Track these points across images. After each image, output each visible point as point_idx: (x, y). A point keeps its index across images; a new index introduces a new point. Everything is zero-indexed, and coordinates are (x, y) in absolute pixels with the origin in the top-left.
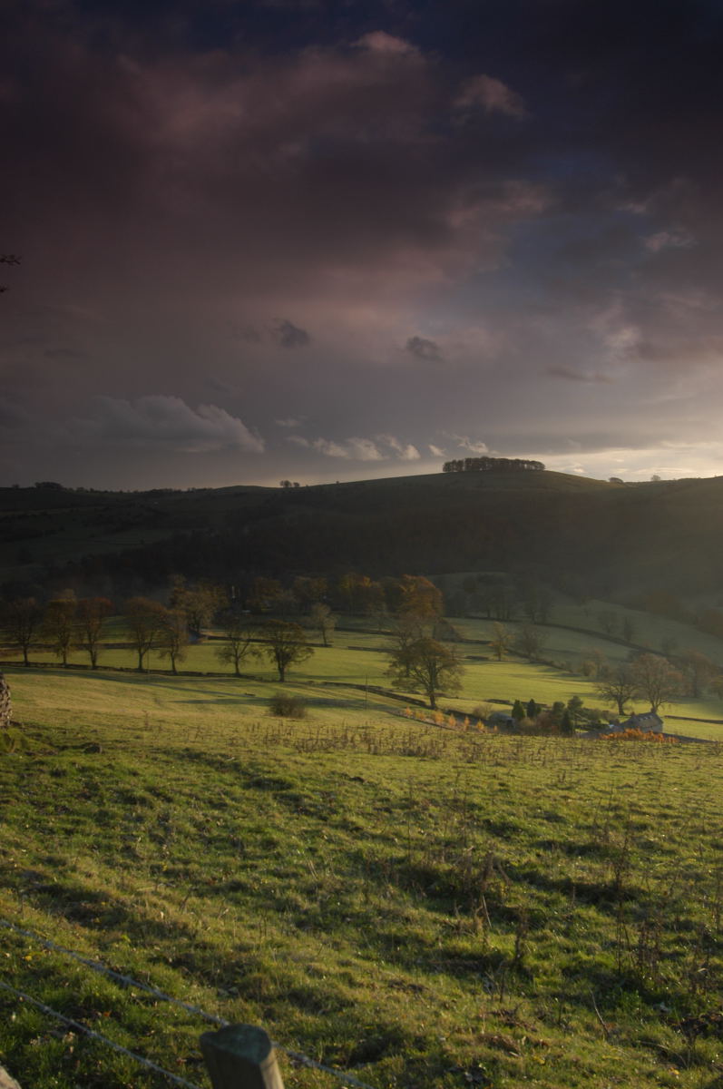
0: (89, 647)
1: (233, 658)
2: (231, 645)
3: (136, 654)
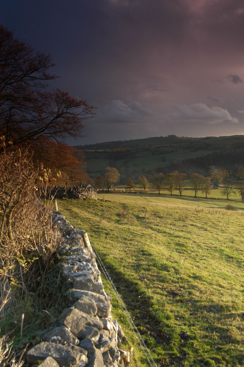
0: (179, 189)
1: (226, 194)
2: (226, 189)
3: (194, 192)
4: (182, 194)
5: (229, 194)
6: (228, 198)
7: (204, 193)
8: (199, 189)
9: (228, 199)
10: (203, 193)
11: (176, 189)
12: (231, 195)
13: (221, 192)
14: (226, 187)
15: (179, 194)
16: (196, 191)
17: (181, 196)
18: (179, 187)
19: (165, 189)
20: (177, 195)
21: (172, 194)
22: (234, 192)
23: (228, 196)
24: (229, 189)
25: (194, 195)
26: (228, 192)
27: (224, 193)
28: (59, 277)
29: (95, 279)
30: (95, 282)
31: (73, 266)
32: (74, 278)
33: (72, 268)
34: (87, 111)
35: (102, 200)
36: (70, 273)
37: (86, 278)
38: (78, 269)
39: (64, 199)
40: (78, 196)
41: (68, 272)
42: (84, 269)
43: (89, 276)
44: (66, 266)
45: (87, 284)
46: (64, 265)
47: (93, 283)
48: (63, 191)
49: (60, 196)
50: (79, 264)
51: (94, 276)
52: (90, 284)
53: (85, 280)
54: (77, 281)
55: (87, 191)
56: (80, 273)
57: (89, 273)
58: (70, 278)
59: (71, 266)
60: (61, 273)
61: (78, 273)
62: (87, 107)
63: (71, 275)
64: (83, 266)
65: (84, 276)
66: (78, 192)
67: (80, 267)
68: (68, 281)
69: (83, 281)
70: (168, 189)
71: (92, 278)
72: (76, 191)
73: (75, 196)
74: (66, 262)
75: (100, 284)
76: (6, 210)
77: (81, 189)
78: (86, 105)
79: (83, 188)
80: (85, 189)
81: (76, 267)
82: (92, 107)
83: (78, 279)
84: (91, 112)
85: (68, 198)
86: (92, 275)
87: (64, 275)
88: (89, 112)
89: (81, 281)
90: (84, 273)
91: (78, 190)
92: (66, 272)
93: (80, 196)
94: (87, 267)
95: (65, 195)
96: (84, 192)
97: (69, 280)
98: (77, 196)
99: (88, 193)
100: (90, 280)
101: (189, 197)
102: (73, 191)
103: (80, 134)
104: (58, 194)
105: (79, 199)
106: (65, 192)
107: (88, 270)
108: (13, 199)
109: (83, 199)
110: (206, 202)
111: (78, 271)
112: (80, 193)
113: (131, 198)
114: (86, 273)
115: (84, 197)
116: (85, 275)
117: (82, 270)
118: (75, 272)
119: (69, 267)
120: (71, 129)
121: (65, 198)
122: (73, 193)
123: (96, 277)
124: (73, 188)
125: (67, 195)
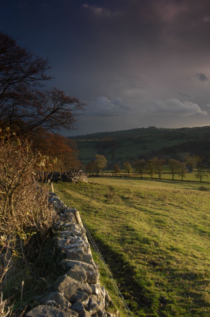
0: (159, 173)
2: (199, 173)
3: (172, 175)
4: (161, 178)
5: (201, 177)
6: (201, 180)
7: (181, 176)
8: (176, 173)
9: (201, 182)
10: (179, 176)
11: (156, 173)
12: (204, 178)
13: (195, 176)
14: (199, 171)
15: (158, 177)
16: (173, 174)
17: (160, 179)
18: (159, 171)
19: (146, 173)
20: (157, 179)
21: (153, 177)
22: (206, 176)
23: (201, 179)
24: (202, 172)
25: (172, 178)
26: (201, 175)
27: (197, 176)
28: (54, 249)
29: (85, 250)
30: (85, 253)
31: (66, 239)
32: (67, 250)
33: (66, 241)
34: (79, 107)
35: (92, 183)
36: (63, 245)
37: (78, 250)
38: (71, 242)
39: (59, 183)
40: (72, 180)
41: (62, 244)
42: (76, 242)
43: (80, 248)
44: (60, 239)
45: (78, 255)
46: (58, 239)
47: (83, 254)
48: (58, 175)
49: (55, 180)
50: (71, 238)
51: (84, 248)
52: (81, 255)
53: (77, 251)
54: (70, 252)
55: (79, 175)
56: (73, 245)
57: (80, 246)
58: (63, 250)
59: (64, 240)
60: (56, 245)
61: (71, 245)
62: (79, 104)
63: (65, 248)
64: (75, 239)
65: (75, 248)
66: (71, 176)
67: (72, 240)
68: (61, 253)
69: (75, 252)
70: (149, 173)
71: (83, 250)
72: (69, 176)
73: (69, 180)
74: (60, 236)
75: (89, 255)
76: (8, 191)
77: (74, 174)
78: (78, 102)
79: (76, 173)
80: (78, 173)
81: (69, 240)
82: (83, 104)
83: (71, 251)
84: (82, 109)
85: (63, 182)
86: (82, 248)
87: (58, 247)
88: (80, 108)
89: (73, 252)
90: (75, 246)
91: (71, 174)
92: (60, 245)
93: (73, 179)
94: (78, 240)
95: (60, 179)
96: (77, 176)
97: (63, 251)
98: (70, 179)
99: (79, 177)
100: (81, 252)
101: (168, 180)
102: (67, 175)
103: (73, 127)
104: (54, 178)
105: (72, 182)
106: (60, 176)
107: (79, 243)
108: (15, 182)
109: (76, 182)
110: (182, 184)
111: (70, 244)
112: (73, 177)
113: (117, 181)
114: (78, 246)
115: (77, 181)
116: (77, 247)
117: (74, 243)
118: (68, 245)
119: (63, 240)
120: (65, 123)
121: (60, 181)
122: (67, 177)
123: (86, 249)
124: (67, 173)
125: (61, 179)
